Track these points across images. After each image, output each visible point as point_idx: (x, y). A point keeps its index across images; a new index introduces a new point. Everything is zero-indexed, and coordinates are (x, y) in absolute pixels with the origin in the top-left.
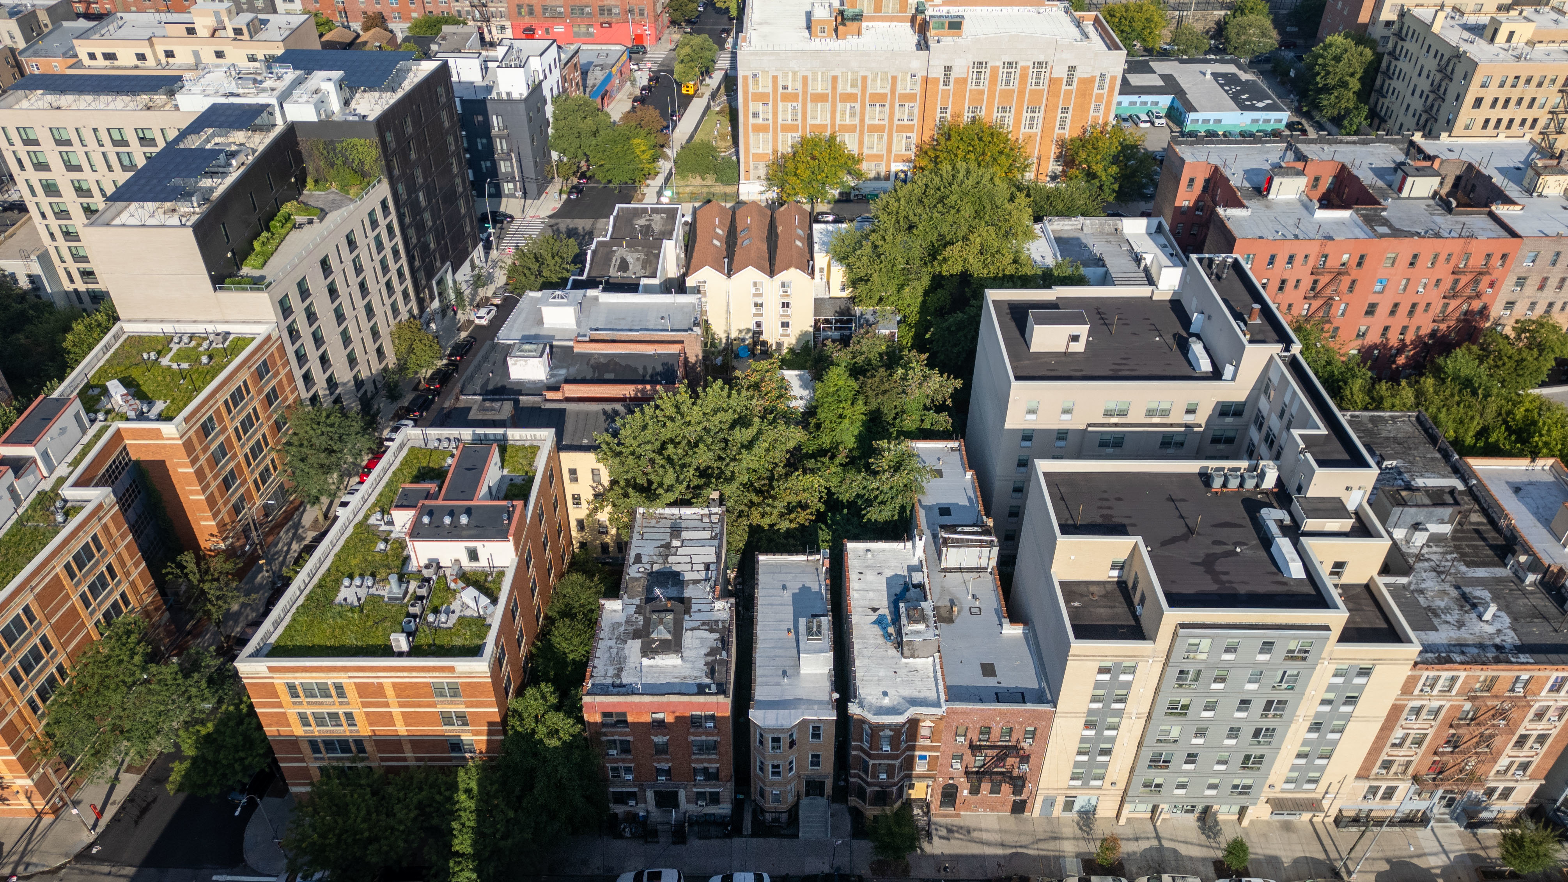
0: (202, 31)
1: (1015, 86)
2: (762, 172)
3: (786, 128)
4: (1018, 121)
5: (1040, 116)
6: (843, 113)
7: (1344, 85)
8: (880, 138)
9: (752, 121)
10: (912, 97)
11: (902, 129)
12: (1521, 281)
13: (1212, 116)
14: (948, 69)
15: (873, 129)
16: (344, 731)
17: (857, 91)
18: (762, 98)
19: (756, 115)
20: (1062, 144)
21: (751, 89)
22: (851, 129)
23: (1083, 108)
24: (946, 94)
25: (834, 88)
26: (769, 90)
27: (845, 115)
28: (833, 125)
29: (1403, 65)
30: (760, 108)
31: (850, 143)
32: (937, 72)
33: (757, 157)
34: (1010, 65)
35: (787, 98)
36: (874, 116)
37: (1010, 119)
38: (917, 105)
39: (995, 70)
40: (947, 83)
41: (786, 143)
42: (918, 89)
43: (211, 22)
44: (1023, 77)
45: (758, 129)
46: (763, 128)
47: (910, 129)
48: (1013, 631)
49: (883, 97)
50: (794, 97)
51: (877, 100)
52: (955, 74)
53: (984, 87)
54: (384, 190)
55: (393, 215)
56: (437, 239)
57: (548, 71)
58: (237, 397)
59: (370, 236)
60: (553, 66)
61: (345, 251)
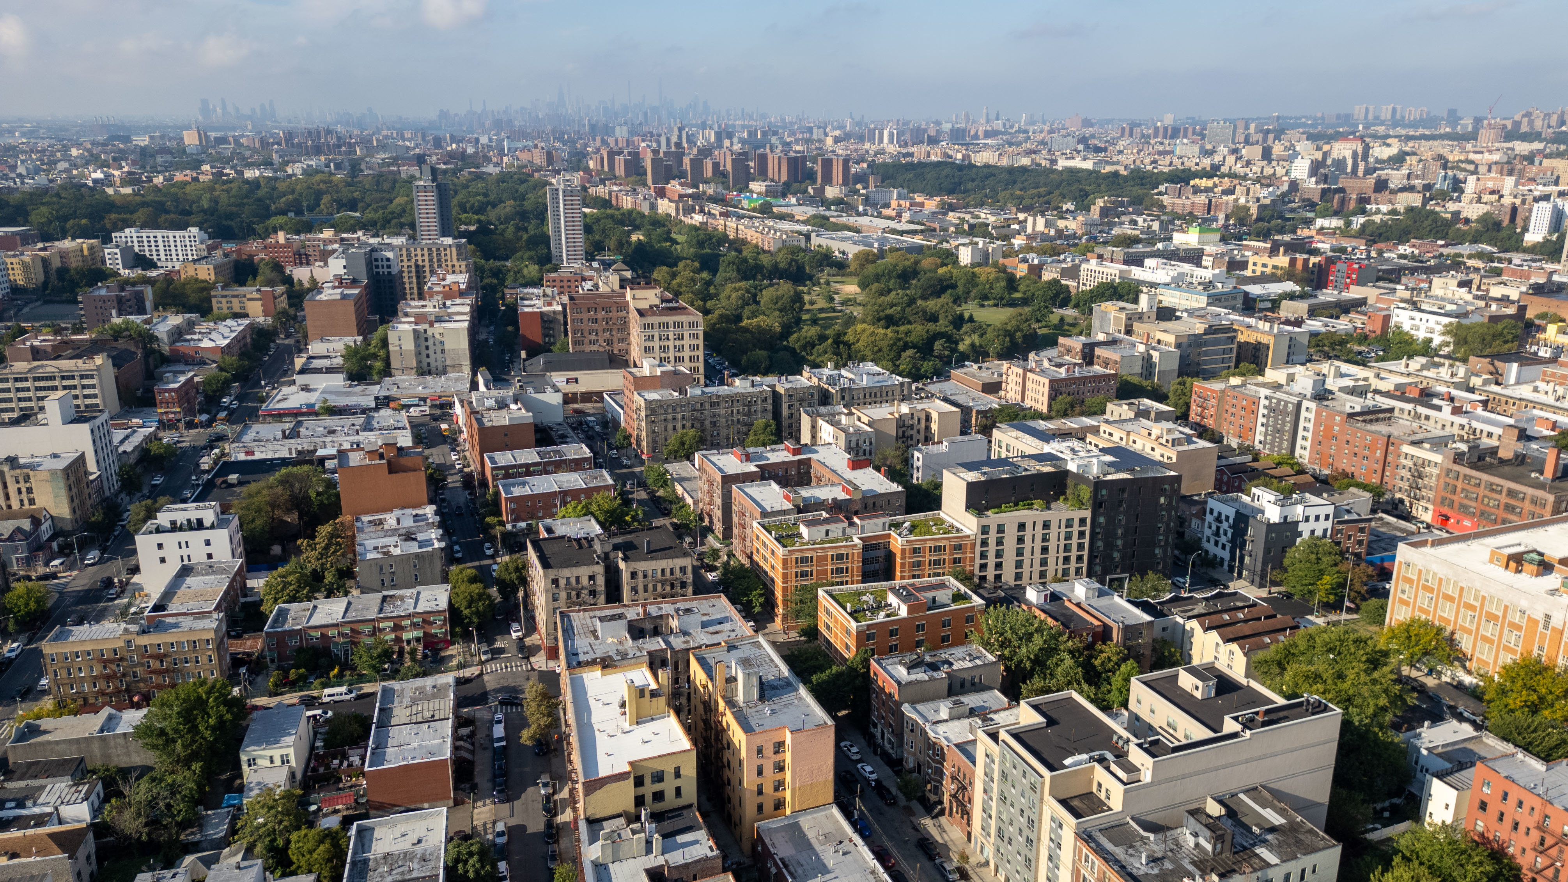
0: (1153, 437)
3: (1422, 610)
6: (1465, 617)
8: (1490, 649)
9: (1399, 595)
10: (1518, 628)
14: (1548, 617)
15: (1485, 639)
17: (1477, 604)
18: (1409, 581)
19: (1403, 591)
21: (1402, 573)
22: (1469, 632)
24: (1543, 637)
25: (1460, 596)
26: (1415, 578)
27: (1466, 620)
28: (1455, 623)
30: (1407, 587)
31: (1466, 644)
32: (1538, 616)
35: (1426, 588)
36: (1488, 630)
40: (1546, 627)
42: (1524, 623)
43: (1158, 432)
45: (1403, 602)
46: (1406, 603)
47: (1514, 652)
49: (1496, 618)
50: (1431, 590)
51: (1491, 617)
52: (1553, 623)
54: (1087, 514)
55: (1087, 529)
56: (1123, 558)
57: (1312, 519)
58: (937, 549)
59: (1063, 529)
60: (1322, 518)
61: (1039, 527)
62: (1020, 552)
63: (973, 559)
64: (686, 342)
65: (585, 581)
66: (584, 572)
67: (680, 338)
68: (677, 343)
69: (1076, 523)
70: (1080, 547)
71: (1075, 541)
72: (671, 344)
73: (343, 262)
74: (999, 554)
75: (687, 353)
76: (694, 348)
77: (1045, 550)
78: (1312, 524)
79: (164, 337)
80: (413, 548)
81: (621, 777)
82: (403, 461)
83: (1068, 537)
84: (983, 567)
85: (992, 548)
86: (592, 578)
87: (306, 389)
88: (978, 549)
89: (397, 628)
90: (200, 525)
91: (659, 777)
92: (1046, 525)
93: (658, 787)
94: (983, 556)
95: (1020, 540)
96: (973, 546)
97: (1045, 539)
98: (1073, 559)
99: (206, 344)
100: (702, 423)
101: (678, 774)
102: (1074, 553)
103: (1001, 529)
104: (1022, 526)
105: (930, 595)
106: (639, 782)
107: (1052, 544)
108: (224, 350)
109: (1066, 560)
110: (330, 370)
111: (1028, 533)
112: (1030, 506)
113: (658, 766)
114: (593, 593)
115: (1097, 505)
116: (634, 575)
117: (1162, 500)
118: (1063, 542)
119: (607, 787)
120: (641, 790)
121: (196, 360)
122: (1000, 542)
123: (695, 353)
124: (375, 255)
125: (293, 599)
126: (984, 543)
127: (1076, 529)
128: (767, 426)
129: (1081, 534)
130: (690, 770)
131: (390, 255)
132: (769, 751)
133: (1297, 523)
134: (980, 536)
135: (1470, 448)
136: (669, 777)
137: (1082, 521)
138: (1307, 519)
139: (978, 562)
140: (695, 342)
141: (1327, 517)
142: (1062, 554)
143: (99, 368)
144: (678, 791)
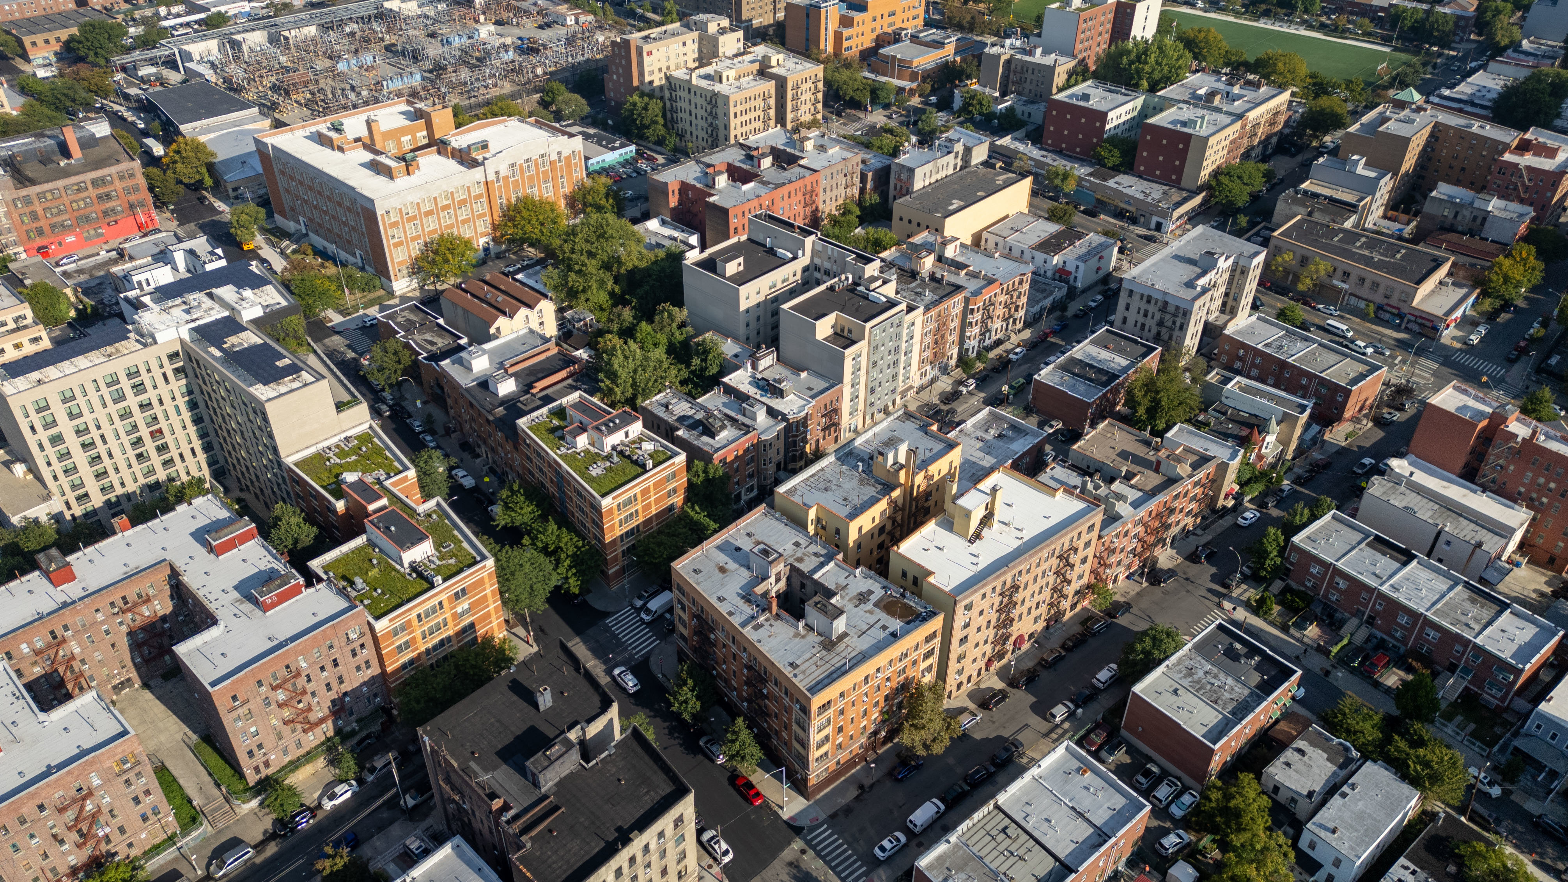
1: (533, 172)
2: (405, 272)
3: (413, 239)
4: (540, 190)
5: (550, 185)
6: (445, 218)
7: (656, 123)
8: (469, 226)
9: (392, 242)
10: (480, 196)
11: (480, 216)
12: (825, 190)
13: (600, 158)
14: (497, 173)
15: (464, 222)
16: (633, 524)
17: (449, 202)
18: (395, 225)
19: (393, 237)
20: (566, 197)
21: (387, 221)
22: (452, 225)
23: (570, 173)
24: (499, 188)
25: (436, 205)
26: (398, 218)
29: (680, 104)
30: (395, 232)
32: (491, 177)
33: (400, 263)
34: (528, 160)
35: (409, 220)
36: (463, 214)
37: (535, 190)
38: (484, 200)
39: (521, 166)
40: (498, 181)
41: (415, 250)
42: (483, 190)
44: (537, 165)
45: (396, 245)
46: (400, 244)
47: (485, 215)
48: (804, 375)
49: (465, 201)
51: (462, 204)
52: (502, 174)
53: (518, 177)
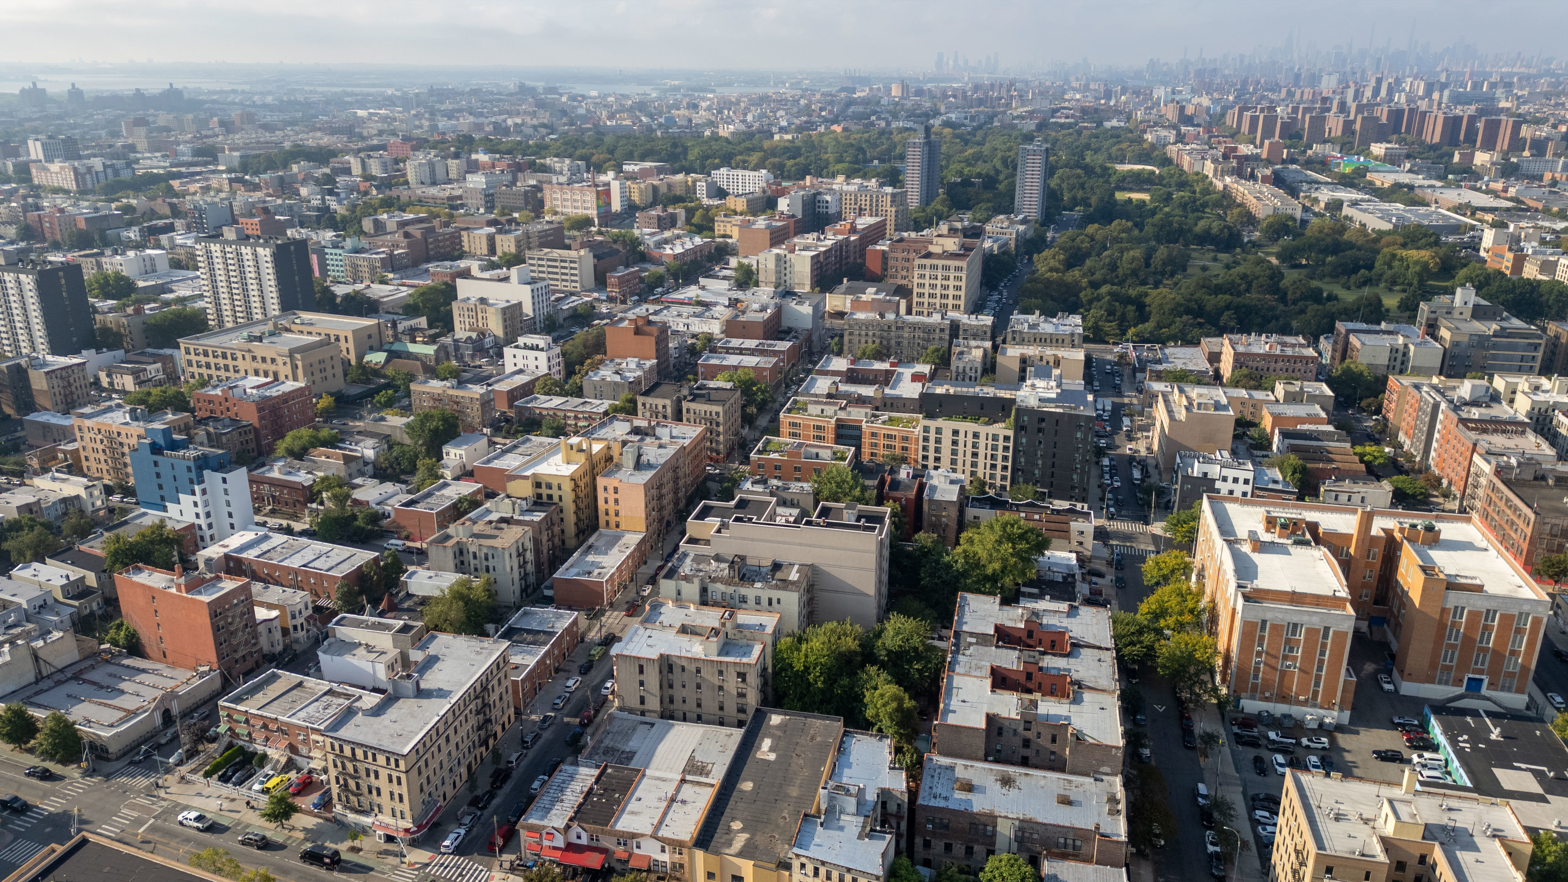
54: (1010, 433)
55: (1011, 445)
56: (1043, 475)
57: (1230, 480)
58: (889, 437)
59: (990, 442)
60: (1241, 481)
61: (970, 435)
62: (954, 452)
63: (917, 450)
64: (951, 283)
65: (660, 408)
66: (660, 402)
67: (947, 278)
68: (945, 282)
69: (1001, 438)
70: (1005, 458)
71: (1000, 453)
72: (939, 282)
73: (787, 201)
74: (937, 450)
75: (951, 292)
76: (958, 288)
77: (975, 455)
78: (1230, 485)
79: (652, 245)
80: (617, 378)
81: (526, 478)
82: (647, 329)
83: (995, 448)
84: (925, 458)
85: (932, 445)
86: (664, 407)
87: (703, 288)
88: (921, 443)
89: (576, 418)
90: (536, 348)
91: (549, 486)
92: (976, 435)
93: (549, 492)
94: (925, 449)
95: (955, 443)
96: (917, 440)
97: (974, 446)
98: (999, 467)
99: (668, 251)
100: (889, 340)
101: (560, 488)
102: (999, 463)
103: (939, 431)
104: (956, 433)
105: (814, 450)
106: (538, 485)
107: (981, 451)
108: (676, 257)
109: (993, 466)
110: (725, 278)
111: (961, 438)
112: (976, 420)
113: (550, 480)
114: (665, 417)
115: (1019, 428)
116: (688, 411)
117: (1079, 435)
118: (989, 452)
119: (519, 481)
120: (539, 491)
121: (657, 262)
122: (938, 441)
123: (958, 293)
124: (819, 198)
125: (546, 394)
126: (926, 439)
127: (1001, 443)
128: (937, 350)
129: (1006, 449)
130: (567, 487)
131: (828, 198)
132: (611, 490)
133: (1214, 480)
134: (922, 434)
135: (1519, 464)
136: (555, 487)
137: (1006, 438)
138: (1225, 479)
139: (921, 453)
140: (958, 283)
141: (1246, 482)
142: (989, 462)
143: (580, 257)
144: (560, 498)
